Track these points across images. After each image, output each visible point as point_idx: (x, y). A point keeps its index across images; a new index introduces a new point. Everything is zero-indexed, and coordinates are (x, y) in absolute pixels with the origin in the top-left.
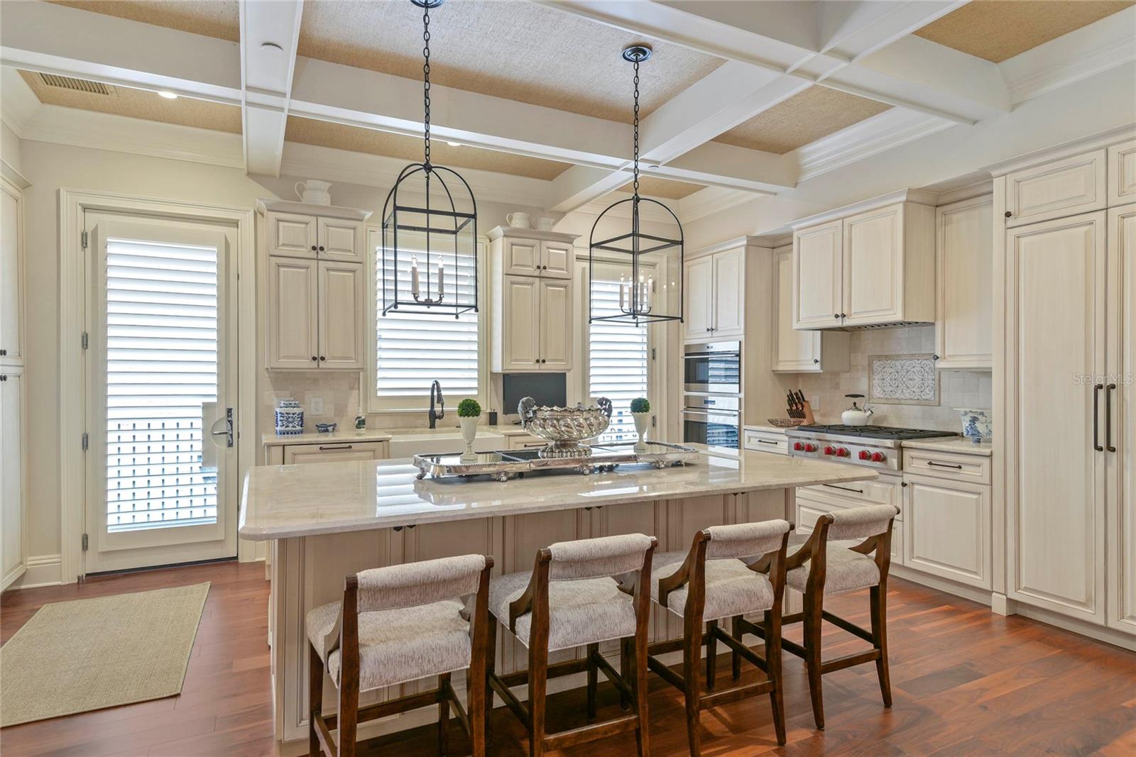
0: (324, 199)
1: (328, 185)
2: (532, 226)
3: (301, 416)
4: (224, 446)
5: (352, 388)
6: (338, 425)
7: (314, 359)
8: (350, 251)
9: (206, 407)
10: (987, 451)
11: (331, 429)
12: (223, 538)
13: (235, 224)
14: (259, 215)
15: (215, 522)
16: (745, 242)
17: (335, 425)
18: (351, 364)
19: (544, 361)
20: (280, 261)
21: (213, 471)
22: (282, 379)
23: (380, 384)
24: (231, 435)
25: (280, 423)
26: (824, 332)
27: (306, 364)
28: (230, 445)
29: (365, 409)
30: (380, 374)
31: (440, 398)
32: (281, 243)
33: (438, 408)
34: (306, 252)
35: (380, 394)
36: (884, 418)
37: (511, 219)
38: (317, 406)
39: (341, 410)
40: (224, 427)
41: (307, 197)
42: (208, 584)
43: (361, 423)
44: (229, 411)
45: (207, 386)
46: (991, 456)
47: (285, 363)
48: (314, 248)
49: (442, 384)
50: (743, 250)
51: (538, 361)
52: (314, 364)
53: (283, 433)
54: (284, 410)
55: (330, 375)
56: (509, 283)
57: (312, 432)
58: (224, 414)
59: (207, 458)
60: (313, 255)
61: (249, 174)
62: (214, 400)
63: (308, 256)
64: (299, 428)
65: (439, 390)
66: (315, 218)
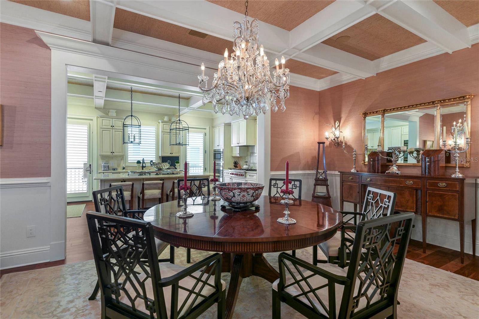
0: (114, 114)
1: (115, 111)
2: (170, 120)
3: (108, 166)
4: (89, 174)
5: (122, 160)
6: (118, 168)
7: (111, 152)
8: (121, 127)
9: (85, 164)
10: (256, 172)
11: (116, 169)
12: (88, 195)
13: (92, 120)
14: (98, 118)
15: (86, 191)
16: (224, 125)
17: (117, 169)
18: (121, 154)
19: (172, 153)
20: (103, 129)
21: (86, 180)
22: (103, 157)
23: (129, 159)
24: (91, 171)
25: (103, 168)
26: (240, 147)
27: (109, 154)
28: (90, 173)
29: (125, 165)
30: (129, 156)
31: (144, 163)
32: (103, 125)
33: (144, 165)
34: (110, 127)
35: (129, 161)
36: (252, 167)
37: (164, 118)
38: (113, 164)
39: (119, 165)
40: (89, 169)
41: (110, 114)
42: (85, 204)
43: (124, 168)
44: (90, 165)
45: (85, 159)
46: (256, 173)
47: (104, 154)
48: (111, 126)
49: (144, 159)
50: (223, 126)
51: (171, 153)
52: (112, 154)
53: (104, 170)
54: (104, 165)
55: (116, 156)
56: (163, 135)
57: (111, 170)
58: (89, 166)
59: (85, 176)
60: (111, 128)
61: (95, 108)
62: (87, 162)
63: (110, 128)
64: (108, 169)
65: (144, 160)
66: (112, 119)
